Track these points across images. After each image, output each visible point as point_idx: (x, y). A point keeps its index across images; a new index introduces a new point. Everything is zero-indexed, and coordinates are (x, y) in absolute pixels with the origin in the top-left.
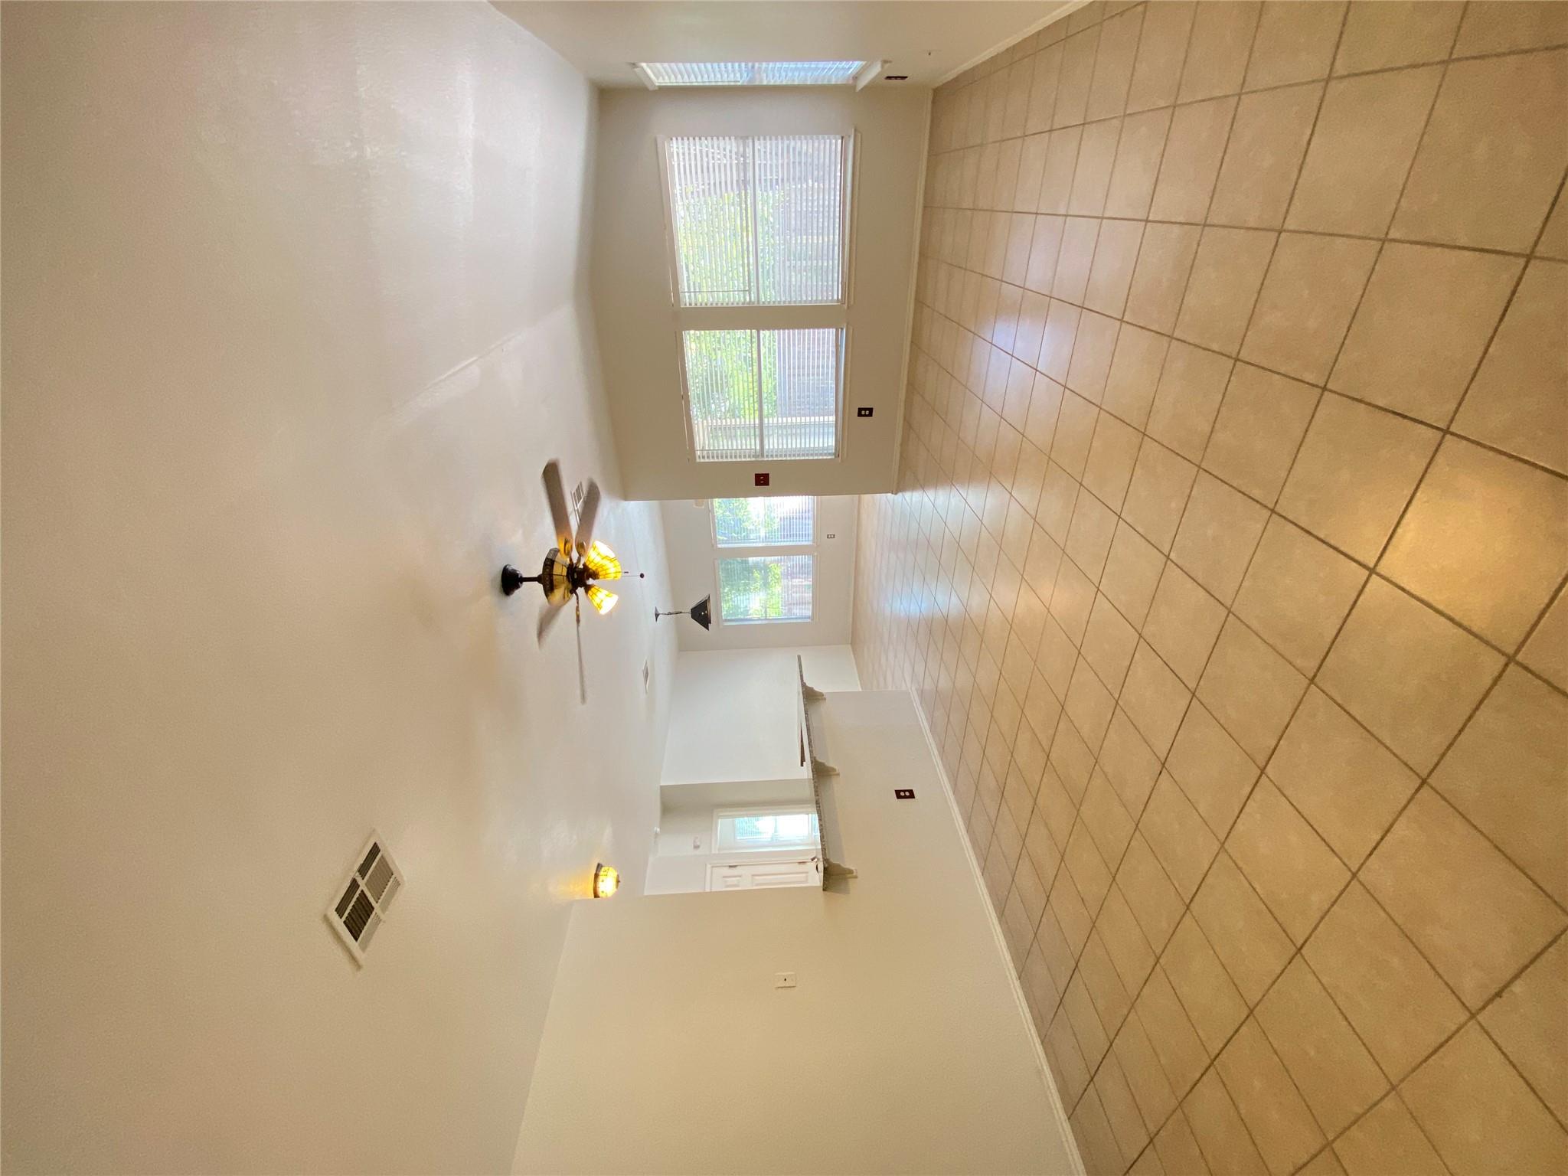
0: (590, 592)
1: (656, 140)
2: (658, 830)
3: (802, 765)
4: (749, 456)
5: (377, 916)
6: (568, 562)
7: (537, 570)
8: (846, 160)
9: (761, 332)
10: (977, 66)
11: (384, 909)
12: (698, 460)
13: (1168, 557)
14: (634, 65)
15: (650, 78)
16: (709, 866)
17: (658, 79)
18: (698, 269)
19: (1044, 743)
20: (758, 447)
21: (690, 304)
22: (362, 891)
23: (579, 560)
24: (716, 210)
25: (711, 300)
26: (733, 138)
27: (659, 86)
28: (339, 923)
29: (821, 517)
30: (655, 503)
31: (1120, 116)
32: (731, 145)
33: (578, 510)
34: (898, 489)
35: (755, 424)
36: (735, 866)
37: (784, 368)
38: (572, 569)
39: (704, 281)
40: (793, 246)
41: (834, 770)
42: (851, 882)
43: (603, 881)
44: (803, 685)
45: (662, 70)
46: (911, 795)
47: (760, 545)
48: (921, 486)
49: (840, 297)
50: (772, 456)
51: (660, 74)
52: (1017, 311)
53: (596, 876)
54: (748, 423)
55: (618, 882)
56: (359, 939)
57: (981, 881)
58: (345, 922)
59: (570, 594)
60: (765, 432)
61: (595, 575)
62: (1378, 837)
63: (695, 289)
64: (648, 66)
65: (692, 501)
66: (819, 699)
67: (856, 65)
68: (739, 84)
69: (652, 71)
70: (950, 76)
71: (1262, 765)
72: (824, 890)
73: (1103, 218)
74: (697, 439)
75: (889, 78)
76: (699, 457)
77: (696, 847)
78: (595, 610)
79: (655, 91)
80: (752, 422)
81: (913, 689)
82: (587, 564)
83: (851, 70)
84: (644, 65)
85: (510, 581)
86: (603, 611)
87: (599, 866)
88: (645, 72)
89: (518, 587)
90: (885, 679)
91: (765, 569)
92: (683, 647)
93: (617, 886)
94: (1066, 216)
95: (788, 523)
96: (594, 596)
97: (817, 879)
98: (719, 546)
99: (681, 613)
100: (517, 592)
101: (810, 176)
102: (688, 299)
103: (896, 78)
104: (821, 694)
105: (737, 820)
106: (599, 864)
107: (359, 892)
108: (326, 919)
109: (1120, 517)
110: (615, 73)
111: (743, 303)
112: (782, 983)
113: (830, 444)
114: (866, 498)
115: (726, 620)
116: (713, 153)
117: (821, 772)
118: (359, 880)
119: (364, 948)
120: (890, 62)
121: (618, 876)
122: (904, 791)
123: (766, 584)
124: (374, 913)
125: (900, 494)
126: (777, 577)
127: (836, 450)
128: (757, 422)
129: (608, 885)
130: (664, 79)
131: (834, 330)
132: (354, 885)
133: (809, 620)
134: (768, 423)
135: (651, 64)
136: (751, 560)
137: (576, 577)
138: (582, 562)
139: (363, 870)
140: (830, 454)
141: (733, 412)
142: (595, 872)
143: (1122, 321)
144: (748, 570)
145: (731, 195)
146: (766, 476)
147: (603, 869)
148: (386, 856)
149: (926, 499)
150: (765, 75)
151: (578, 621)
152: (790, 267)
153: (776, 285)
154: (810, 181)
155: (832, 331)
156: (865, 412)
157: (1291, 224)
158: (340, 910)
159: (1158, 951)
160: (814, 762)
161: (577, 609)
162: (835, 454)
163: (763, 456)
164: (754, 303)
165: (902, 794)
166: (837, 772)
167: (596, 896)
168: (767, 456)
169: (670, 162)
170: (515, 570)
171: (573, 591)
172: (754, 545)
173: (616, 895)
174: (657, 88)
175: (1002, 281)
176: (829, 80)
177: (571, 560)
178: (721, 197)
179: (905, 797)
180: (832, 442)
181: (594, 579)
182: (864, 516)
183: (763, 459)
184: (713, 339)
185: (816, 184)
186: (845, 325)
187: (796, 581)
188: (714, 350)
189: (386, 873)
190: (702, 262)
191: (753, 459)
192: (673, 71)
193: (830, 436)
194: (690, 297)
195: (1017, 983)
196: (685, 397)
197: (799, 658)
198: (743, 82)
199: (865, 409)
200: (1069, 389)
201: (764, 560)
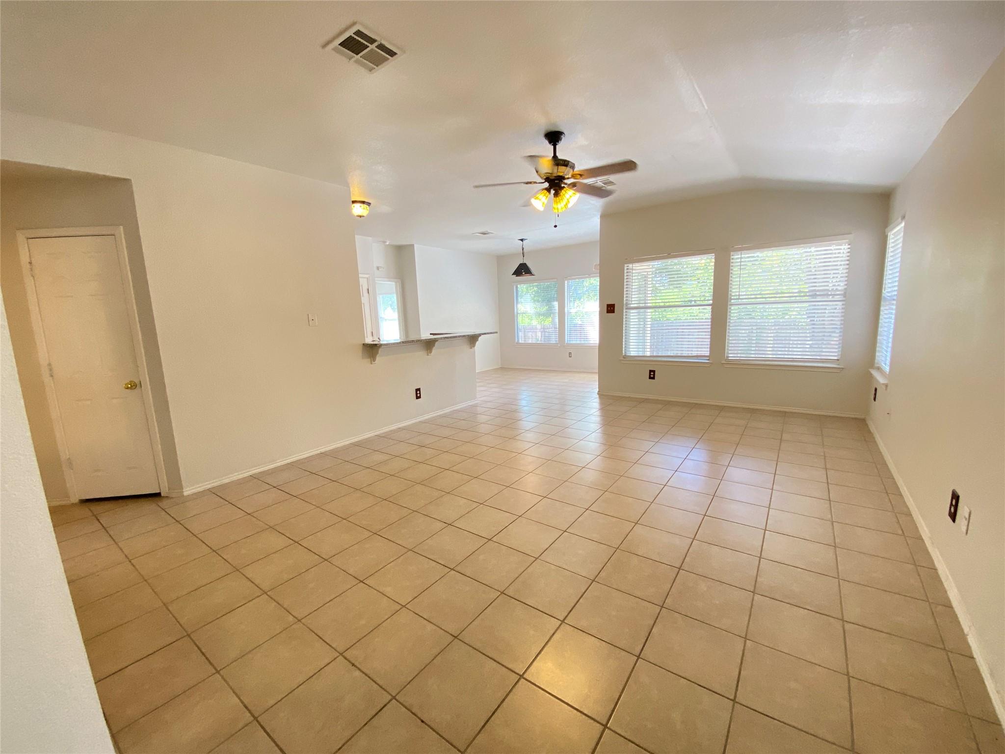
0: (546, 191)
1: (850, 233)
2: (388, 243)
3: (431, 334)
4: (627, 300)
5: (353, 57)
6: (566, 177)
7: (560, 156)
8: (823, 362)
9: (710, 307)
10: (877, 445)
11: (357, 62)
12: (626, 265)
13: (565, 531)
14: (903, 218)
15: (894, 228)
16: (367, 276)
17: (892, 234)
18: (756, 267)
19: (454, 468)
20: (632, 305)
21: (733, 259)
22: (368, 47)
23: (566, 184)
24: (797, 280)
25: (734, 276)
26: (846, 287)
27: (887, 235)
28: (350, 33)
29: (584, 348)
30: (598, 237)
31: (832, 519)
32: (842, 286)
33: (597, 182)
34: (600, 394)
35: (647, 303)
36: (368, 293)
37: (683, 326)
38: (561, 178)
39: (747, 272)
40: (767, 331)
41: (431, 353)
42: (369, 360)
43: (361, 206)
44: (480, 335)
45: (899, 237)
46: (418, 397)
47: (566, 309)
48: (603, 408)
49: (730, 358)
50: (626, 315)
51: (896, 236)
52: (713, 462)
53: (363, 202)
54: (648, 298)
55: (360, 216)
56: (339, 46)
57: (372, 435)
58: (351, 36)
59: (545, 177)
60: (642, 310)
61: (556, 194)
62: (425, 617)
63: (743, 262)
64: (902, 227)
65: (598, 263)
66: (471, 344)
67: (887, 369)
68: (883, 291)
69: (898, 231)
70: (873, 428)
71: (455, 569)
72: (363, 344)
73: (769, 508)
74: (637, 265)
75: (876, 390)
76: (628, 266)
77: (378, 268)
78: (534, 196)
79: (885, 233)
80: (649, 302)
81: (479, 402)
82: (564, 189)
83: (884, 365)
84: (903, 225)
85: (554, 137)
86: (533, 201)
87: (369, 204)
88: (898, 225)
89: (550, 143)
90: (482, 386)
91: (549, 313)
92: (500, 259)
93: (358, 216)
94: (772, 489)
95: (580, 329)
96: (543, 195)
97: (369, 340)
98: (566, 282)
99: (524, 256)
100: (547, 142)
101: (814, 342)
102: (736, 258)
103: (875, 394)
104: (474, 346)
105: (395, 295)
106: (370, 203)
107: (368, 44)
108: (354, 24)
109: (587, 509)
110: (899, 205)
111: (731, 294)
112: (310, 318)
113: (632, 352)
114: (596, 377)
115: (517, 287)
116: (837, 277)
117: (429, 344)
118: (376, 44)
119: (335, 49)
120: (886, 389)
121: (363, 216)
122: (420, 393)
123: (539, 314)
124: (355, 55)
125: (598, 396)
126: (543, 323)
127: (628, 356)
128: (649, 305)
129: (358, 210)
130: (893, 238)
131: (708, 355)
132: (372, 41)
133: (516, 341)
134: (647, 312)
135: (903, 230)
136: (556, 304)
137: (556, 181)
138: (565, 186)
139: (381, 47)
140: (625, 352)
141: (655, 290)
142: (366, 201)
143: (705, 515)
144: (549, 301)
145: (806, 288)
146: (613, 311)
147: (368, 206)
148: (389, 60)
149: (595, 410)
150: (887, 308)
151: (527, 183)
152: (752, 329)
153: (740, 320)
154: (810, 342)
155: (708, 354)
156: (652, 375)
157: (757, 597)
158: (358, 33)
159: (349, 519)
160: (435, 341)
161: (535, 183)
162: (625, 355)
163: (627, 309)
164: (730, 301)
165: (418, 392)
166: (429, 354)
167: (354, 202)
168: (626, 312)
169: (834, 244)
170: (561, 140)
171: (547, 180)
172: (566, 305)
173: (353, 215)
174: (886, 234)
175: (733, 455)
176: (879, 351)
177: (568, 178)
178: (806, 283)
179: (417, 394)
180: (633, 354)
181: (554, 194)
182: (585, 375)
183: (624, 309)
184: (706, 278)
185: (808, 346)
186: (711, 362)
187: (539, 334)
188: (698, 279)
189: (377, 61)
190: (759, 271)
191: (625, 302)
192: (897, 245)
193: (637, 353)
194: (737, 259)
195: (319, 452)
196: (669, 256)
197: (497, 332)
198: (885, 294)
199: (654, 375)
200: (664, 487)
201: (556, 312)
